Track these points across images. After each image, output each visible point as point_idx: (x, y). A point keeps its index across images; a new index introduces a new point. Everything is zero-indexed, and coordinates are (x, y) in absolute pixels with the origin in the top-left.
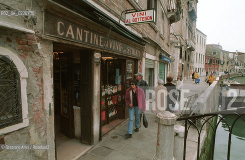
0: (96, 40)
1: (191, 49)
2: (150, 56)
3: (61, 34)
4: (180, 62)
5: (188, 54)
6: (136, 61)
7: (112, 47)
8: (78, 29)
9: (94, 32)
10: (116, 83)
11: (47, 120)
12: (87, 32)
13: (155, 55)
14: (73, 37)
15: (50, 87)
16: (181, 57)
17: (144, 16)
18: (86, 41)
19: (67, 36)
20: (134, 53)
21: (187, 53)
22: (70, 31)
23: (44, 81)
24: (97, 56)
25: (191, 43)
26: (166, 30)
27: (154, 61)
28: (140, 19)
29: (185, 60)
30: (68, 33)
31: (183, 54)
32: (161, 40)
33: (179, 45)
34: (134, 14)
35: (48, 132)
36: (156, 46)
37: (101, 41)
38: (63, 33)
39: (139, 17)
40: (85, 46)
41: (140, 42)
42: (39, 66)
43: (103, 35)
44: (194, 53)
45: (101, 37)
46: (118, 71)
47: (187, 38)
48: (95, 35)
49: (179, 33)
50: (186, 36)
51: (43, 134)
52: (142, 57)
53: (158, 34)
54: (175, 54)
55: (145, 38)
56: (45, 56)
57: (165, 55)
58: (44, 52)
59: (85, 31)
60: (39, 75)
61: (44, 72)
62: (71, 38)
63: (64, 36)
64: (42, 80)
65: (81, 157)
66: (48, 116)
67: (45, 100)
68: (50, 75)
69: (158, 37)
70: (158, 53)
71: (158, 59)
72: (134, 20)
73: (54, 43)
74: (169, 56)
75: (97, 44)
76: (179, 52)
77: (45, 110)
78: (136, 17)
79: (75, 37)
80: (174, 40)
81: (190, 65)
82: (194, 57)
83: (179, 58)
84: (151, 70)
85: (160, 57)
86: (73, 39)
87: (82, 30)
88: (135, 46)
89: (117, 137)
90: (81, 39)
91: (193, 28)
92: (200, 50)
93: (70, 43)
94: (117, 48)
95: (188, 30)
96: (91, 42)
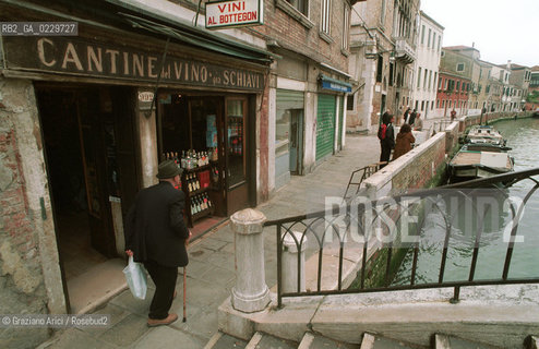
0: (137, 66)
1: (405, 60)
2: (289, 83)
3: (50, 65)
4: (378, 89)
5: (398, 70)
6: (250, 99)
7: (183, 75)
8: (90, 51)
9: (132, 50)
10: (208, 145)
11: (38, 228)
12: (113, 53)
13: (305, 79)
14: (80, 67)
15: (39, 167)
16: (379, 79)
18: (114, 70)
19: (64, 66)
20: (245, 82)
21: (396, 70)
22: (70, 56)
23: (23, 157)
24: (146, 97)
25: (403, 47)
26: (338, 20)
27: (304, 92)
29: (391, 84)
30: (66, 59)
31: (386, 72)
32: (322, 44)
33: (375, 52)
34: (222, 5)
35: (43, 250)
36: (306, 62)
37: (150, 66)
38: (54, 62)
40: (112, 82)
42: (7, 130)
43: (153, 53)
44: (414, 67)
45: (150, 59)
46: (212, 120)
47: (396, 35)
48: (136, 58)
49: (374, 25)
50: (393, 28)
51: (31, 253)
53: (312, 32)
54: (363, 71)
56: (19, 109)
57: (334, 78)
58: (14, 102)
59: (108, 51)
60: (10, 148)
61: (20, 140)
62: (76, 70)
63: (58, 66)
64: (18, 157)
65: (122, 291)
66: (39, 221)
67: (28, 193)
68: (34, 145)
69: (313, 38)
70: (313, 74)
71: (313, 88)
72: (222, 18)
73: (35, 82)
74: (347, 78)
75: (142, 74)
76: (375, 68)
77: (32, 211)
78: (226, 12)
79: (85, 65)
80: (363, 40)
81: (402, 95)
82: (412, 76)
83: (374, 81)
84: (297, 114)
85: (320, 82)
86: (80, 72)
87: (100, 50)
88: (245, 70)
89: (202, 253)
90: (100, 69)
91: (413, 11)
92: (426, 61)
93: (74, 80)
94: (198, 77)
95: (398, 16)
96: (127, 72)
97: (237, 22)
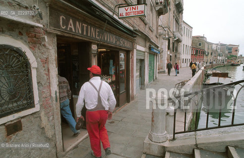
0: (93, 33)
1: (179, 41)
2: (140, 48)
3: (64, 28)
4: (169, 53)
5: (175, 45)
6: (128, 52)
7: (107, 39)
8: (77, 23)
9: (91, 25)
10: (110, 73)
11: (54, 106)
12: (85, 25)
13: (145, 47)
14: (74, 31)
15: (56, 76)
16: (169, 48)
17: (136, 10)
18: (85, 33)
19: (68, 29)
20: (127, 45)
22: (71, 25)
23: (50, 71)
24: (94, 47)
25: (178, 35)
26: (155, 22)
27: (144, 52)
28: (132, 13)
29: (173, 51)
30: (69, 26)
31: (171, 46)
32: (150, 32)
33: (167, 37)
34: (127, 8)
35: (56, 117)
36: (146, 38)
37: (97, 34)
38: (65, 27)
39: (131, 11)
40: (84, 39)
41: (132, 34)
42: (46, 57)
43: (99, 28)
44: (181, 44)
45: (97, 30)
46: (111, 62)
47: (175, 30)
48: (92, 28)
49: (166, 26)
50: (173, 28)
51: (51, 118)
52: (133, 48)
53: (147, 26)
54: (163, 45)
55: (136, 30)
56: (50, 48)
57: (154, 47)
58: (49, 44)
59: (83, 24)
60: (46, 65)
61: (50, 62)
62: (72, 32)
63: (66, 29)
64: (48, 70)
65: (83, 140)
66: (54, 102)
67: (51, 88)
68: (55, 65)
69: (147, 29)
70: (148, 44)
71: (148, 51)
72: (126, 13)
73: (58, 36)
74: (158, 47)
75: (94, 37)
76: (167, 44)
77: (52, 97)
78: (129, 11)
79: (75, 30)
80: (162, 32)
81: (178, 56)
82: (181, 48)
83: (167, 49)
84: (142, 61)
85: (150, 48)
86: (73, 32)
87: (81, 24)
88: (127, 39)
89: (114, 122)
90: (80, 32)
91: (180, 20)
92: (186, 42)
93: (71, 36)
94: (111, 40)
95: (175, 22)
96: (89, 35)
97: (134, 15)
